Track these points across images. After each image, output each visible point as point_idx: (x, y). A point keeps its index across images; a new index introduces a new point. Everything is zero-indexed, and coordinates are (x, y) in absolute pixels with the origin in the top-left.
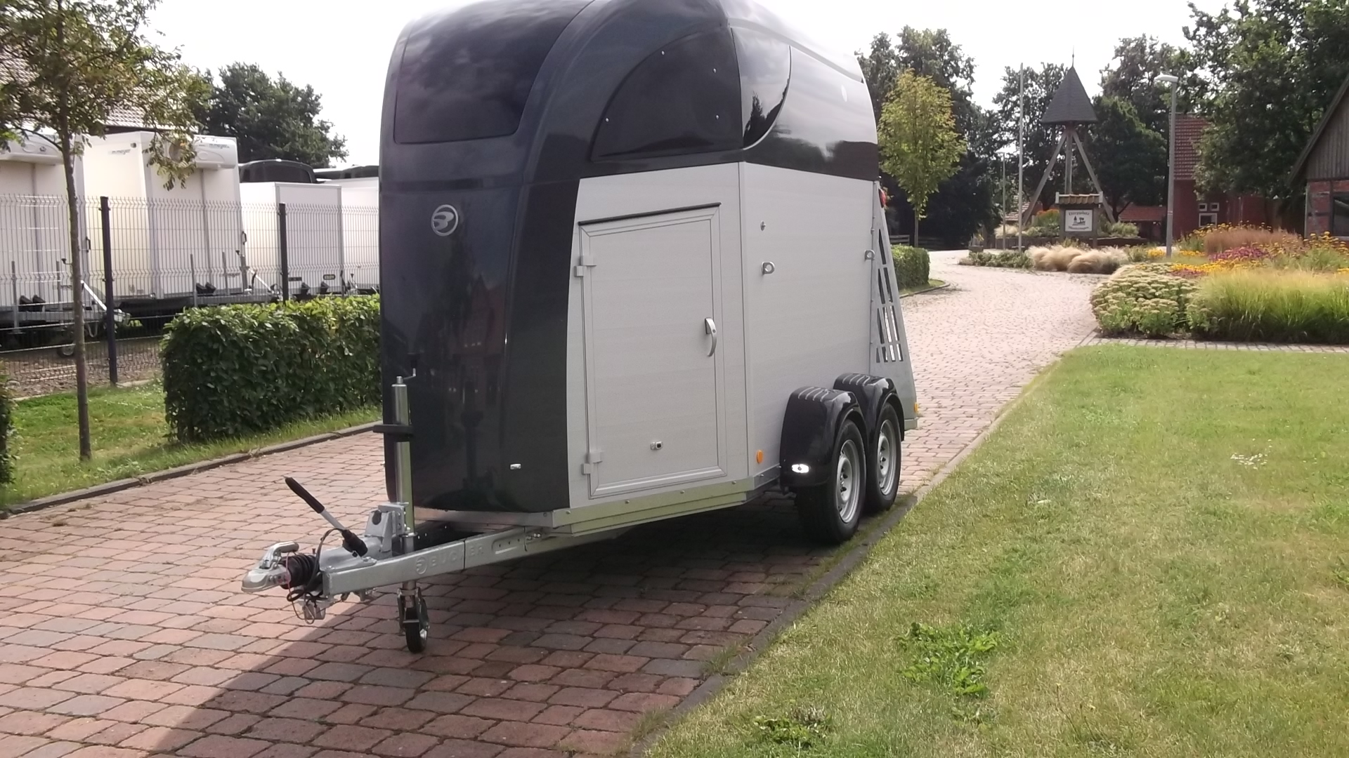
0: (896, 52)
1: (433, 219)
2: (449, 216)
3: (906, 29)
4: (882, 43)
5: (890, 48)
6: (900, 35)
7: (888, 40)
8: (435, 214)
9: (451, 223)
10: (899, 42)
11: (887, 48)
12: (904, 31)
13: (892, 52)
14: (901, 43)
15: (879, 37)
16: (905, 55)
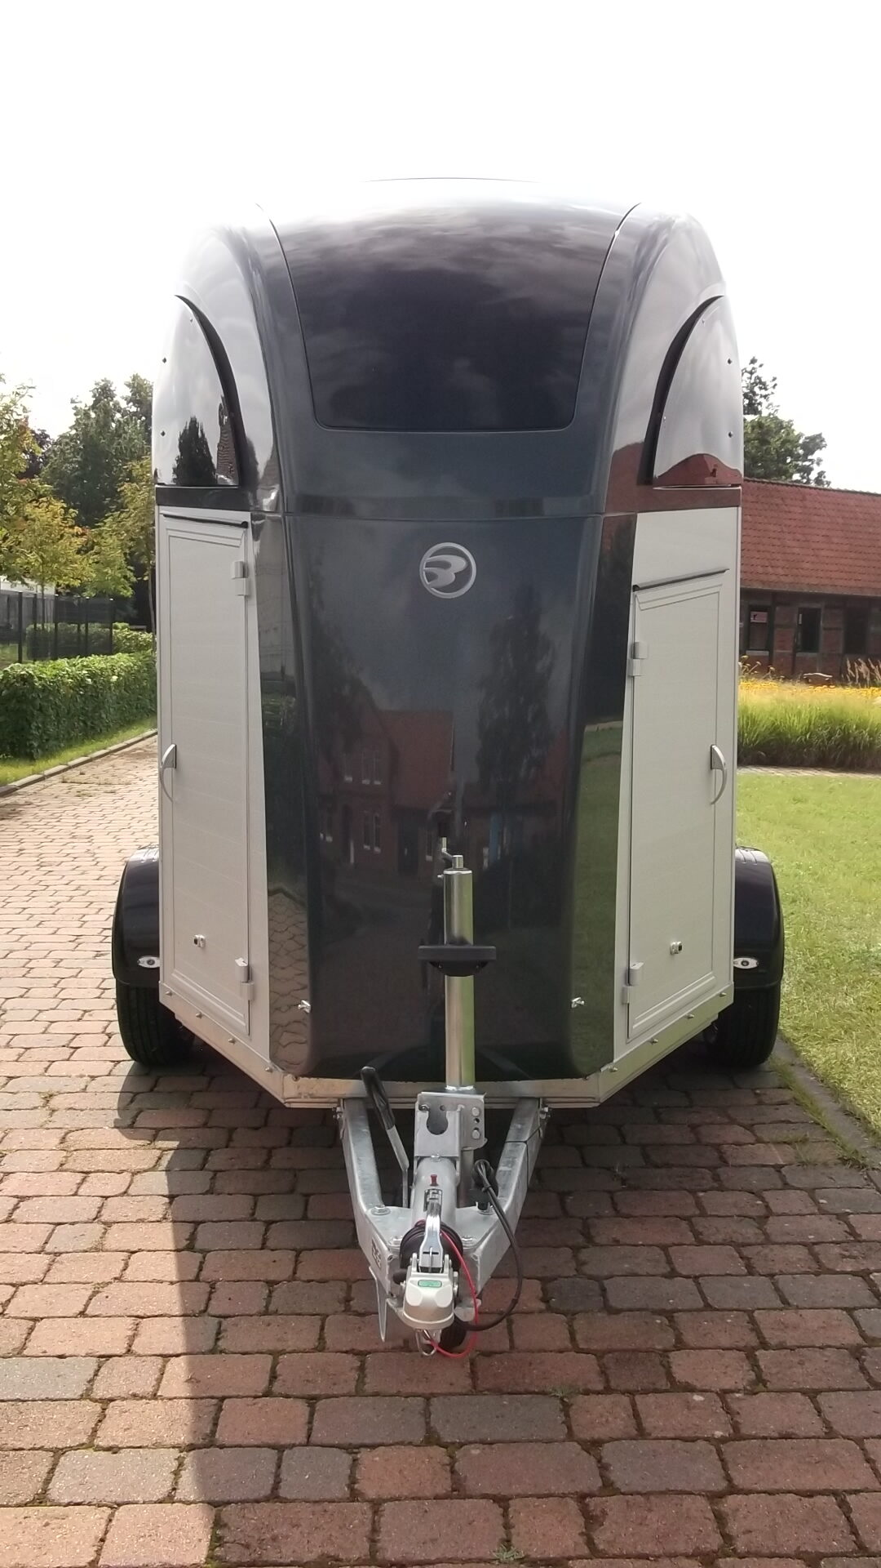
0: (123, 404)
1: (423, 569)
2: (458, 564)
3: (135, 378)
4: (104, 392)
5: (115, 399)
6: (129, 385)
7: (112, 388)
8: (427, 558)
9: (463, 576)
10: (128, 393)
11: (112, 400)
12: (133, 380)
13: (116, 404)
14: (130, 395)
15: (102, 383)
16: (134, 409)
